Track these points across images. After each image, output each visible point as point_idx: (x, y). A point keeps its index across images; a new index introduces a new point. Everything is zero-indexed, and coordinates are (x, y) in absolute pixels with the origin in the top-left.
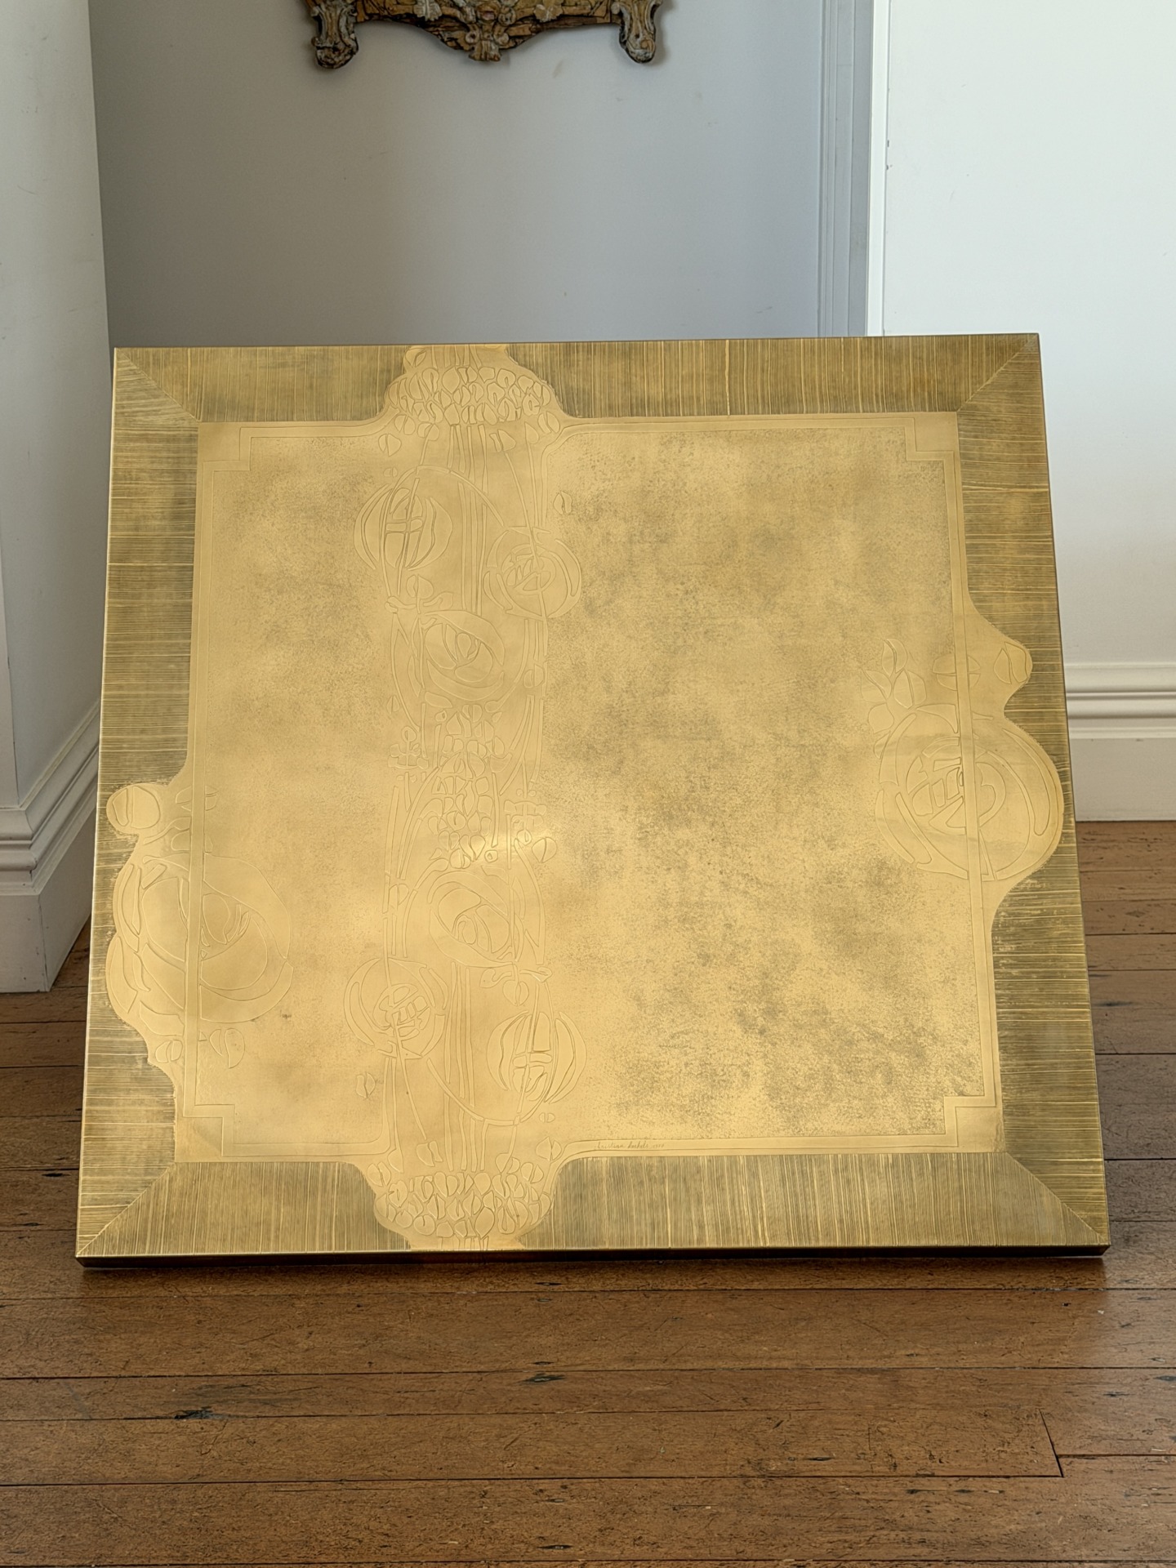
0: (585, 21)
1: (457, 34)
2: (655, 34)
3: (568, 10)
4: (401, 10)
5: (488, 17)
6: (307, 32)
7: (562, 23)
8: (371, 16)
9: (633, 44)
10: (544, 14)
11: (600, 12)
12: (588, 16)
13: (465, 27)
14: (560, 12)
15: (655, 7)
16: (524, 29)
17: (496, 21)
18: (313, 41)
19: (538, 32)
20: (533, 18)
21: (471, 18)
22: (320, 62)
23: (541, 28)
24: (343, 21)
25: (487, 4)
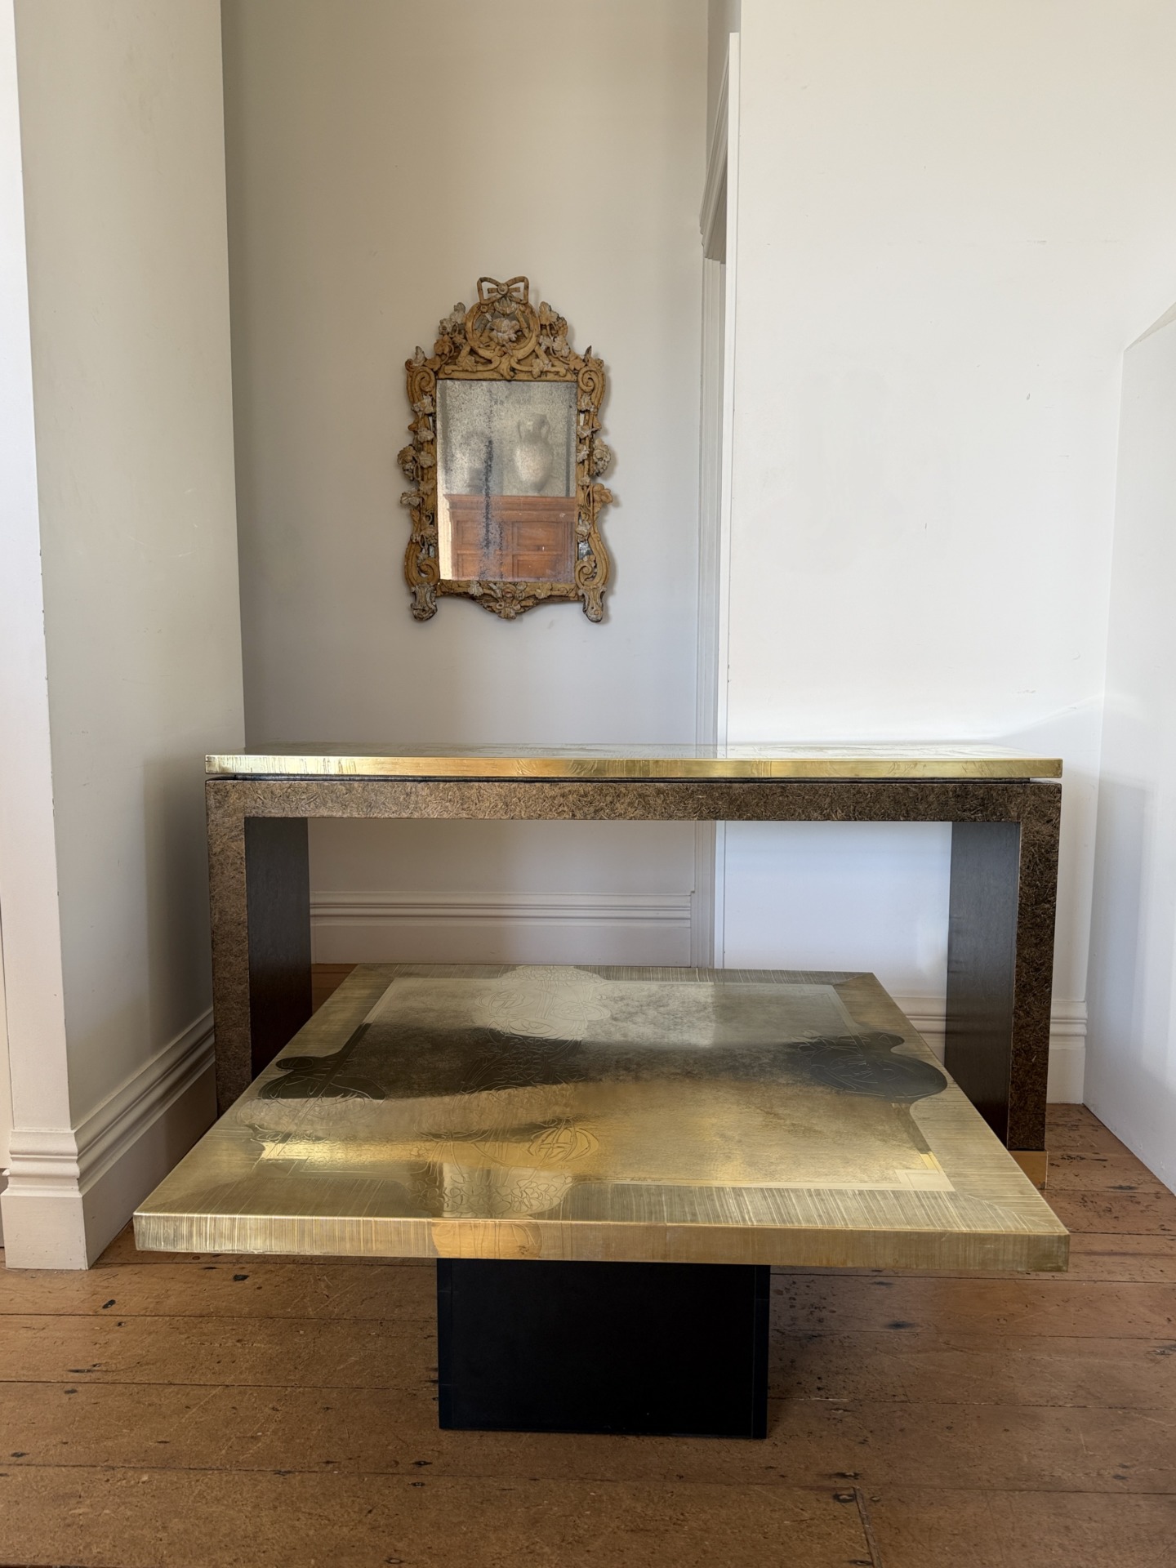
0: (563, 599)
1: (491, 604)
2: (603, 607)
3: (554, 593)
4: (461, 590)
5: (509, 595)
6: (409, 600)
7: (551, 599)
8: (444, 593)
9: (590, 611)
10: (540, 594)
11: (572, 595)
12: (565, 596)
13: (496, 600)
14: (549, 594)
15: (603, 593)
16: (530, 603)
17: (514, 597)
18: (411, 605)
19: (537, 604)
20: (534, 596)
21: (499, 595)
22: (415, 617)
23: (540, 602)
24: (428, 596)
25: (508, 588)
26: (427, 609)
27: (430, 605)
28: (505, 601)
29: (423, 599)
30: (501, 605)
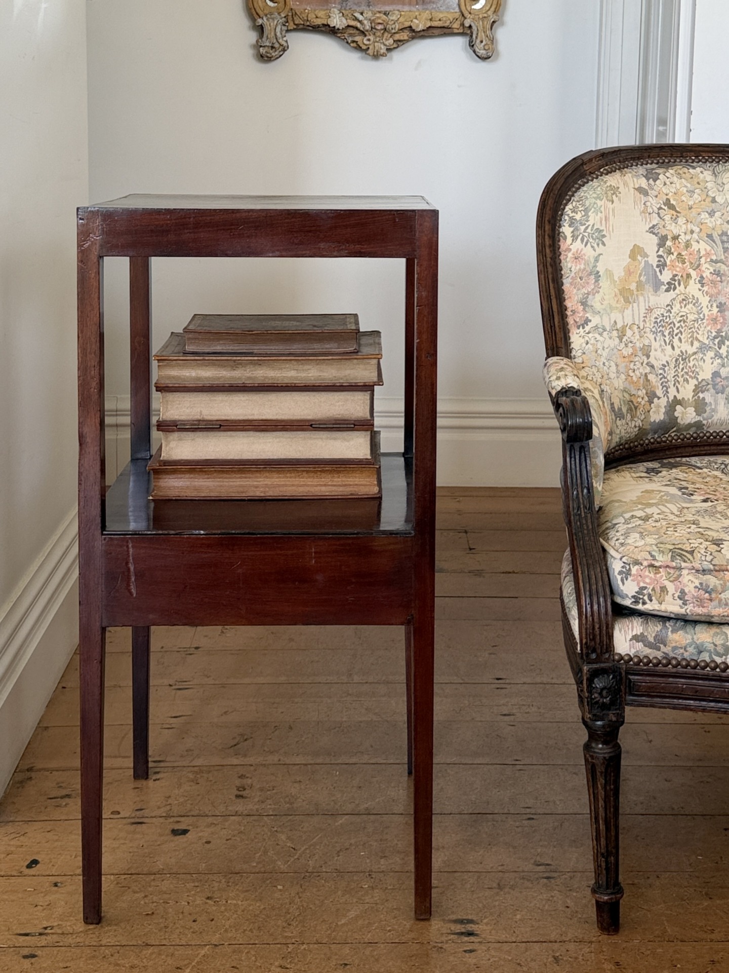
0: (445, 31)
1: (357, 38)
2: (492, 40)
3: (435, 24)
4: (319, 22)
6: (253, 37)
7: (430, 32)
8: (298, 26)
9: (477, 46)
10: (418, 26)
11: (456, 25)
12: (448, 28)
13: (363, 33)
14: (429, 24)
15: (494, 22)
16: (404, 36)
17: (385, 29)
18: (257, 41)
19: (413, 38)
20: (410, 29)
21: (368, 27)
22: (262, 56)
23: (416, 35)
24: (278, 30)
25: (379, 18)
26: (277, 45)
27: (280, 41)
28: (374, 34)
29: (273, 34)
30: (369, 40)
